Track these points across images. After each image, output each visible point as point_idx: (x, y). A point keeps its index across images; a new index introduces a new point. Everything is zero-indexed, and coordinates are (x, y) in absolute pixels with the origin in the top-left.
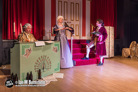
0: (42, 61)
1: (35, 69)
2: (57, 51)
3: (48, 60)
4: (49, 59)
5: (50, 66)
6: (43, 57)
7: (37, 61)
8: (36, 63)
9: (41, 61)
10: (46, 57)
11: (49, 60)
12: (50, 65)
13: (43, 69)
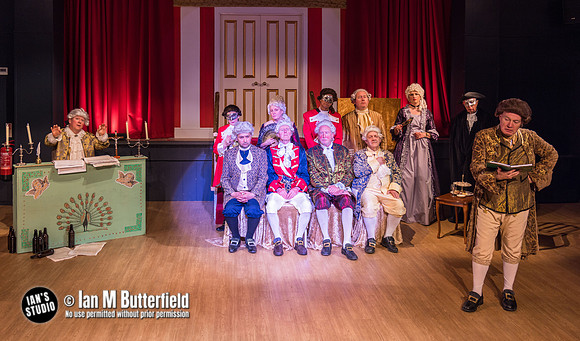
0: (81, 206)
1: (59, 223)
2: (133, 183)
3: (100, 204)
4: (103, 201)
5: (109, 218)
6: (84, 197)
7: (67, 205)
8: (62, 211)
9: (77, 206)
10: (93, 196)
11: (105, 204)
12: (107, 216)
13: (85, 224)
